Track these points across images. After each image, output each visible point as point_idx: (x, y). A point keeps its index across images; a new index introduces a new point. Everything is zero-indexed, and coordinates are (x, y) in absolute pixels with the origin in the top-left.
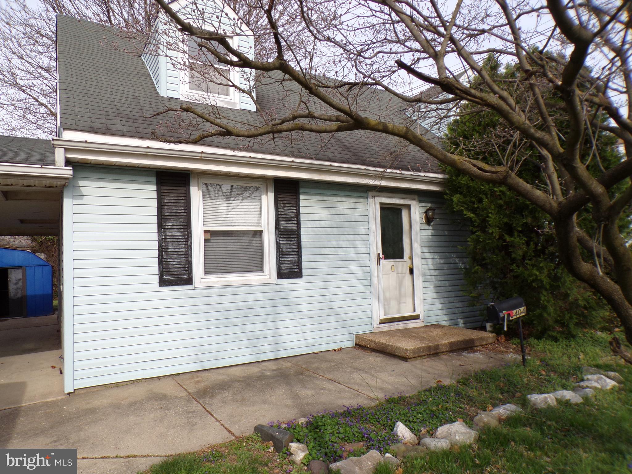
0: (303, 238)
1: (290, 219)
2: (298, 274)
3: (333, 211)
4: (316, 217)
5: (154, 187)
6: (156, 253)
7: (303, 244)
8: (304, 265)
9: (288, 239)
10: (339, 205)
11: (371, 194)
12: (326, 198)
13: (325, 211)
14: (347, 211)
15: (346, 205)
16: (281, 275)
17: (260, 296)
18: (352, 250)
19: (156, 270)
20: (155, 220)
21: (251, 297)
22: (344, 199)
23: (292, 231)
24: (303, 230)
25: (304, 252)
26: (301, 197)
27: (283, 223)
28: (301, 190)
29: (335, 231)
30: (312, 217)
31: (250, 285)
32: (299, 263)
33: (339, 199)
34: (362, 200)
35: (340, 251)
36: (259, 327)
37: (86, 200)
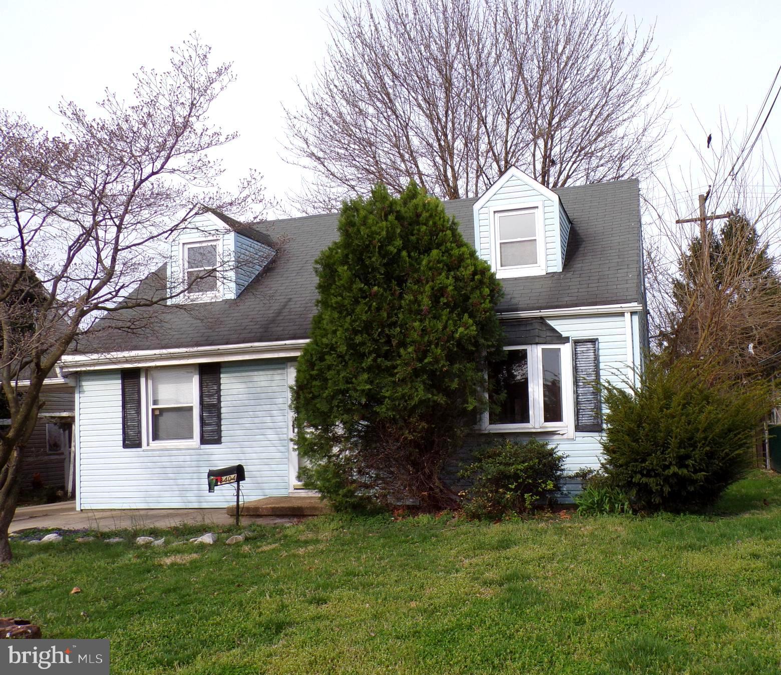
0: (223, 410)
1: (212, 395)
2: (218, 441)
3: (251, 385)
4: (235, 391)
5: (120, 381)
6: (121, 426)
7: (223, 416)
8: (223, 434)
9: (210, 412)
10: (256, 379)
11: (289, 364)
12: (244, 374)
13: (243, 386)
14: (263, 384)
15: (262, 378)
16: (204, 441)
17: (188, 458)
18: (268, 419)
19: (121, 438)
20: (120, 403)
21: (181, 458)
22: (261, 373)
23: (214, 405)
24: (222, 404)
25: (223, 422)
26: (222, 376)
27: (206, 399)
28: (222, 370)
29: (252, 402)
30: (231, 392)
31: (180, 449)
32: (219, 431)
33: (256, 373)
34: (279, 372)
35: (257, 420)
36: (187, 482)
37: (86, 394)
